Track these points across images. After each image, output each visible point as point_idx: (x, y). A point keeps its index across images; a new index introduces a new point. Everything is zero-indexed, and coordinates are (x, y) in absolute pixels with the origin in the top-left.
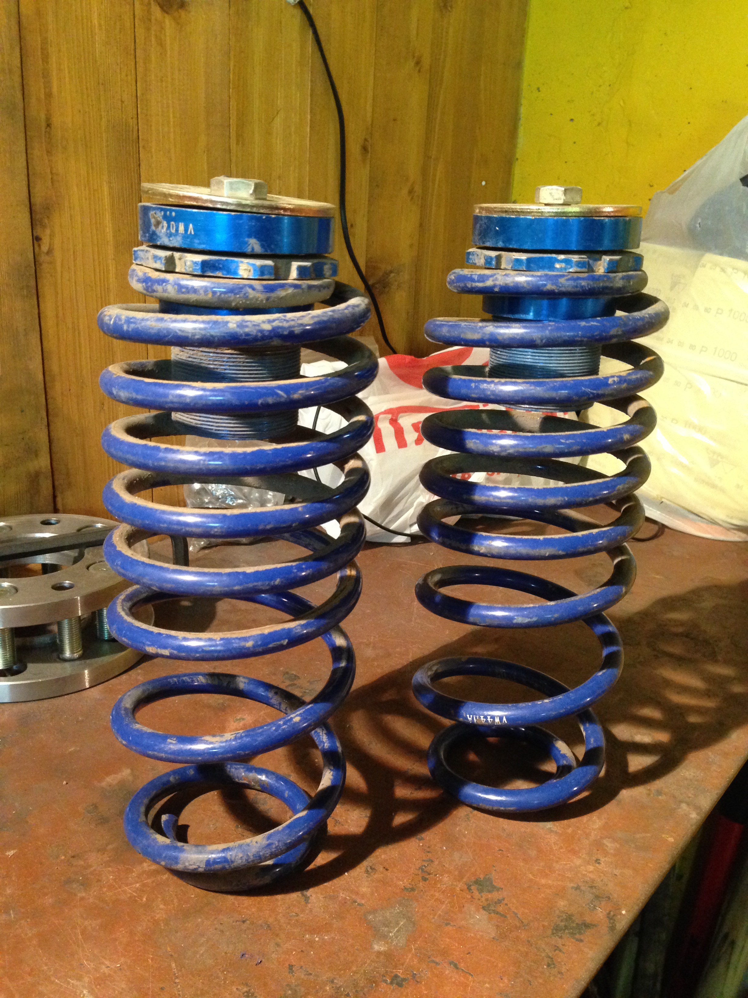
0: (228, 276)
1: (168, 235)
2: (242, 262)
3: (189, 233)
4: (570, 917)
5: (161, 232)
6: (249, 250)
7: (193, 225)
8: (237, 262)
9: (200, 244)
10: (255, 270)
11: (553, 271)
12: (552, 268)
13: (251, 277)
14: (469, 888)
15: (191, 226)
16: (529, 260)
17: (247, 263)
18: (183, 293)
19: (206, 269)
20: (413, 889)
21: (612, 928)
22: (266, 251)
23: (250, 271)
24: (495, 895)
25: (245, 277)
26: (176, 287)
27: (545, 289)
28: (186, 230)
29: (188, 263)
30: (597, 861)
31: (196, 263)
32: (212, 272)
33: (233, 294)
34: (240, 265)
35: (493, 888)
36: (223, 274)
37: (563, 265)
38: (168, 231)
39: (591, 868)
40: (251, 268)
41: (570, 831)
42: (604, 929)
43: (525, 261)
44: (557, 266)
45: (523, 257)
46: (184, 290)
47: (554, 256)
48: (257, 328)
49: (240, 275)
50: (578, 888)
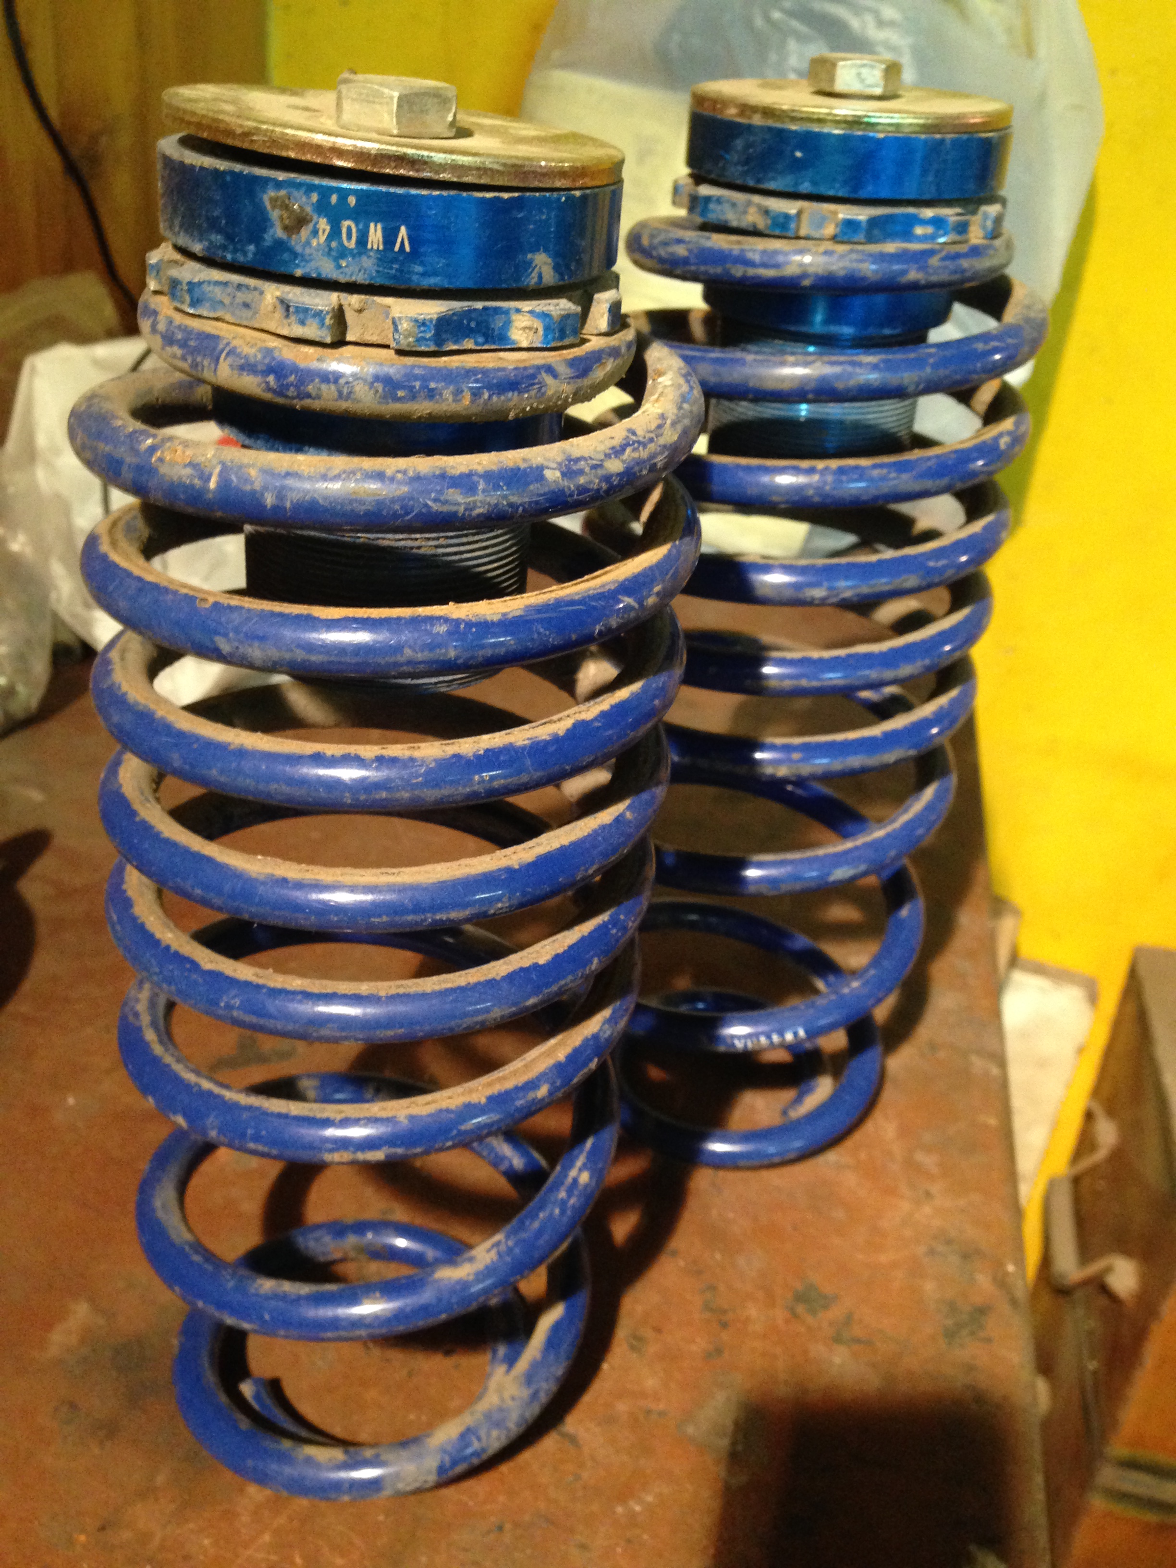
0: (486, 347)
1: (334, 253)
2: (518, 311)
3: (397, 248)
4: (953, 1307)
5: (308, 243)
6: (532, 280)
7: (408, 228)
8: (507, 312)
9: (424, 274)
10: (547, 329)
11: (910, 241)
12: (907, 235)
13: (539, 345)
14: (795, 1316)
15: (403, 231)
16: (873, 222)
17: (530, 312)
18: (400, 400)
19: (444, 336)
20: (719, 1351)
21: (1014, 1302)
22: (563, 279)
23: (536, 331)
24: (836, 1313)
25: (525, 344)
26: (379, 386)
27: (904, 279)
28: (390, 238)
29: (404, 326)
30: (928, 1195)
31: (422, 324)
32: (456, 342)
33: (516, 394)
34: (515, 317)
35: (827, 1302)
36: (476, 343)
37: (929, 230)
38: (334, 244)
39: (927, 1209)
40: (538, 324)
41: (863, 1156)
42: (1005, 1308)
43: (864, 225)
44: (919, 231)
45: (862, 214)
46: (400, 393)
47: (911, 210)
48: (600, 472)
49: (514, 342)
50: (932, 1252)
